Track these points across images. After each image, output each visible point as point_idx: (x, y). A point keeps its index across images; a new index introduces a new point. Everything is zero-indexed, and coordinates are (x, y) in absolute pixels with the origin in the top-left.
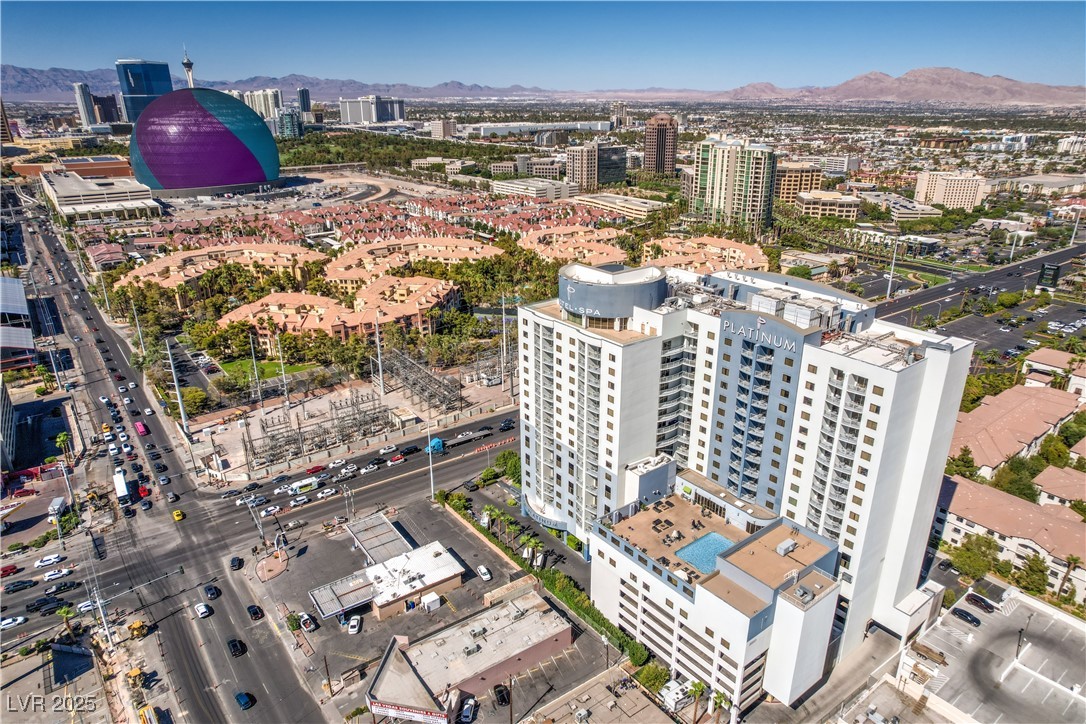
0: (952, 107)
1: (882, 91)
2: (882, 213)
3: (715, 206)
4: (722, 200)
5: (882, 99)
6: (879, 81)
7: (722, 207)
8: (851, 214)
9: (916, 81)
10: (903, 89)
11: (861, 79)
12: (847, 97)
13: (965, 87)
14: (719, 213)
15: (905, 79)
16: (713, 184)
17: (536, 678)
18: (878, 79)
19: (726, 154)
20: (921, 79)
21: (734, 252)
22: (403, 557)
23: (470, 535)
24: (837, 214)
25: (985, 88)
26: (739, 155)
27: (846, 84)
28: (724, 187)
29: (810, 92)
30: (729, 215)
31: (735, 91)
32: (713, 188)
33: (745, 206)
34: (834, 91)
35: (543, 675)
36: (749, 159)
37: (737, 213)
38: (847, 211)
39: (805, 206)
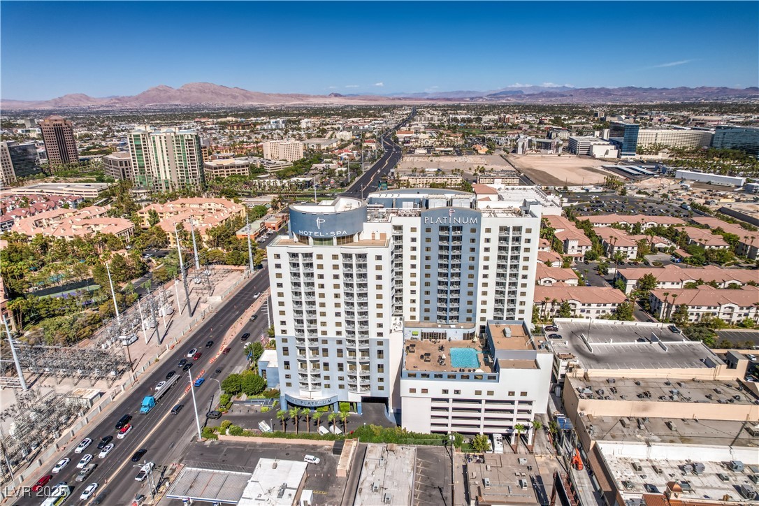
0: (217, 106)
1: (170, 98)
2: (258, 169)
3: (163, 177)
4: (168, 173)
5: (172, 103)
6: (166, 91)
7: (169, 178)
8: (245, 171)
9: (190, 91)
10: (184, 96)
11: (153, 90)
12: (148, 102)
13: (221, 94)
14: (167, 182)
15: (183, 90)
16: (157, 162)
17: (425, 490)
18: (166, 90)
19: (163, 139)
20: (193, 90)
21: (210, 205)
22: (250, 485)
23: (263, 445)
24: (237, 173)
25: (232, 95)
26: (174, 139)
27: (144, 93)
28: (166, 163)
29: (119, 100)
30: (176, 183)
31: (55, 100)
32: (158, 165)
33: (187, 174)
34: (137, 99)
35: (427, 486)
36: (183, 141)
37: (181, 180)
38: (243, 170)
39: (214, 171)
